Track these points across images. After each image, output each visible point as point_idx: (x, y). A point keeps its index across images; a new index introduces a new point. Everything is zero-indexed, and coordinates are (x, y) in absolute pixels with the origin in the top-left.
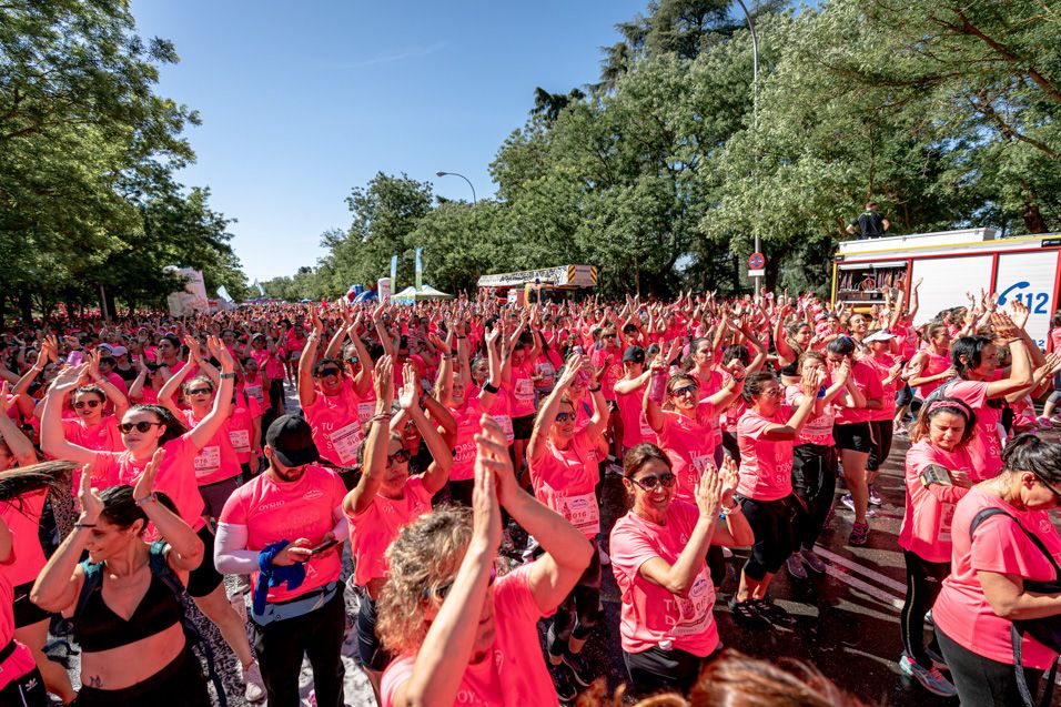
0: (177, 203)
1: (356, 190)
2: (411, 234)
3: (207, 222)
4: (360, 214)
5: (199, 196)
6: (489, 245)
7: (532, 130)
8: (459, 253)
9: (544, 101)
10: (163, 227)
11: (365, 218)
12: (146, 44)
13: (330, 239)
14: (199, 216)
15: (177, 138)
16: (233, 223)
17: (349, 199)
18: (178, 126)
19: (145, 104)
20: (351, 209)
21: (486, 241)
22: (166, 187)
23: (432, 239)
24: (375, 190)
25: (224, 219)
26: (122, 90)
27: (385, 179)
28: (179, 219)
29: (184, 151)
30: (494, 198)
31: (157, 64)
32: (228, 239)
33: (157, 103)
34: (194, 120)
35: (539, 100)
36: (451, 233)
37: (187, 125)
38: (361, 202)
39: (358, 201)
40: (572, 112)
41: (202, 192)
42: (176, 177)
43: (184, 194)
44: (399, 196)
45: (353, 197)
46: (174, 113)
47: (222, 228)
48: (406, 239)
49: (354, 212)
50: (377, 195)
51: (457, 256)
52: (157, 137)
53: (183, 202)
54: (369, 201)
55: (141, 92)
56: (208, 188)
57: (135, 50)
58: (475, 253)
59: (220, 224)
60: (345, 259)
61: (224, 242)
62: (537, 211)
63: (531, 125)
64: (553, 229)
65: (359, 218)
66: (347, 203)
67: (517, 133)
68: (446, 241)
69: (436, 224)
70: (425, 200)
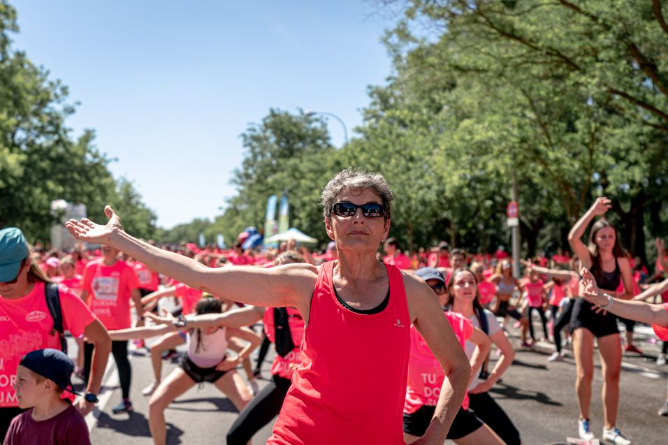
0: (66, 145)
1: (250, 127)
3: (89, 160)
4: (253, 149)
5: (88, 136)
11: (255, 156)
17: (244, 135)
20: (245, 146)
22: (57, 127)
24: (266, 125)
25: (107, 158)
27: (277, 115)
38: (255, 138)
39: (252, 137)
43: (74, 137)
45: (247, 133)
47: (103, 166)
49: (246, 149)
53: (70, 144)
54: (263, 138)
59: (102, 163)
61: (101, 180)
65: (250, 155)
66: (242, 139)
70: (323, 136)
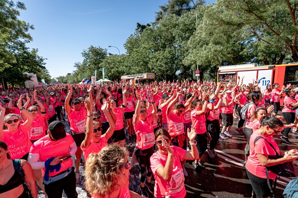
0: (27, 53)
1: (84, 51)
2: (101, 64)
3: (37, 59)
4: (86, 57)
5: (35, 51)
6: (124, 67)
7: (136, 35)
8: (115, 69)
9: (139, 26)
10: (23, 60)
11: (87, 59)
12: (15, 3)
13: (77, 65)
14: (35, 57)
15: (26, 33)
16: (46, 59)
17: (82, 53)
18: (27, 29)
19: (16, 22)
20: (83, 56)
21: (123, 66)
22: (24, 48)
23: (107, 65)
24: (90, 51)
25: (43, 58)
26: (7, 17)
27: (93, 47)
28: (28, 58)
29: (29, 37)
30: (125, 54)
31: (19, 10)
32: (44, 64)
33: (19, 22)
34: (32, 28)
35: (138, 26)
36: (113, 64)
37: (30, 29)
38: (86, 54)
39: (85, 54)
40: (147, 30)
41: (36, 50)
42: (27, 45)
43: (30, 51)
44: (98, 53)
45: (83, 53)
46: (25, 25)
47: (42, 61)
48: (100, 65)
49: (84, 57)
50: (91, 52)
51: (115, 70)
52: (20, 33)
53: (29, 53)
54: (89, 54)
55: (14, 18)
56: (37, 49)
57: (11, 5)
58: (120, 69)
59: (42, 60)
60: (81, 71)
61: (43, 65)
62: (138, 57)
63: (136, 33)
64: (142, 63)
65: (85, 59)
67: (132, 35)
68: (112, 66)
69: (108, 61)
70: (105, 54)
